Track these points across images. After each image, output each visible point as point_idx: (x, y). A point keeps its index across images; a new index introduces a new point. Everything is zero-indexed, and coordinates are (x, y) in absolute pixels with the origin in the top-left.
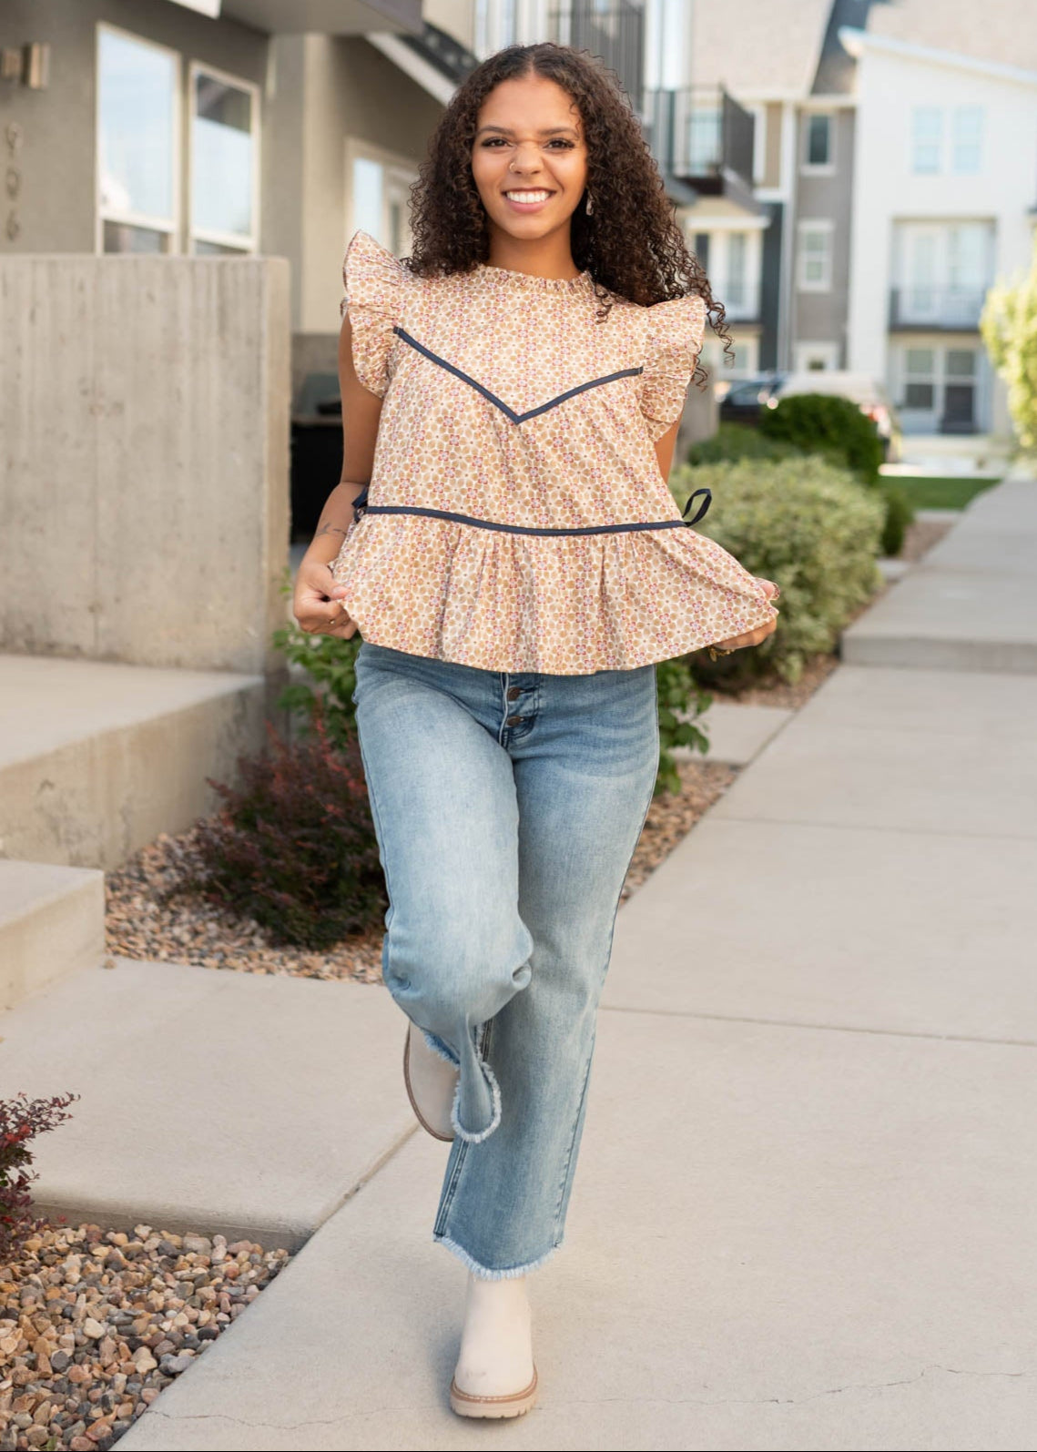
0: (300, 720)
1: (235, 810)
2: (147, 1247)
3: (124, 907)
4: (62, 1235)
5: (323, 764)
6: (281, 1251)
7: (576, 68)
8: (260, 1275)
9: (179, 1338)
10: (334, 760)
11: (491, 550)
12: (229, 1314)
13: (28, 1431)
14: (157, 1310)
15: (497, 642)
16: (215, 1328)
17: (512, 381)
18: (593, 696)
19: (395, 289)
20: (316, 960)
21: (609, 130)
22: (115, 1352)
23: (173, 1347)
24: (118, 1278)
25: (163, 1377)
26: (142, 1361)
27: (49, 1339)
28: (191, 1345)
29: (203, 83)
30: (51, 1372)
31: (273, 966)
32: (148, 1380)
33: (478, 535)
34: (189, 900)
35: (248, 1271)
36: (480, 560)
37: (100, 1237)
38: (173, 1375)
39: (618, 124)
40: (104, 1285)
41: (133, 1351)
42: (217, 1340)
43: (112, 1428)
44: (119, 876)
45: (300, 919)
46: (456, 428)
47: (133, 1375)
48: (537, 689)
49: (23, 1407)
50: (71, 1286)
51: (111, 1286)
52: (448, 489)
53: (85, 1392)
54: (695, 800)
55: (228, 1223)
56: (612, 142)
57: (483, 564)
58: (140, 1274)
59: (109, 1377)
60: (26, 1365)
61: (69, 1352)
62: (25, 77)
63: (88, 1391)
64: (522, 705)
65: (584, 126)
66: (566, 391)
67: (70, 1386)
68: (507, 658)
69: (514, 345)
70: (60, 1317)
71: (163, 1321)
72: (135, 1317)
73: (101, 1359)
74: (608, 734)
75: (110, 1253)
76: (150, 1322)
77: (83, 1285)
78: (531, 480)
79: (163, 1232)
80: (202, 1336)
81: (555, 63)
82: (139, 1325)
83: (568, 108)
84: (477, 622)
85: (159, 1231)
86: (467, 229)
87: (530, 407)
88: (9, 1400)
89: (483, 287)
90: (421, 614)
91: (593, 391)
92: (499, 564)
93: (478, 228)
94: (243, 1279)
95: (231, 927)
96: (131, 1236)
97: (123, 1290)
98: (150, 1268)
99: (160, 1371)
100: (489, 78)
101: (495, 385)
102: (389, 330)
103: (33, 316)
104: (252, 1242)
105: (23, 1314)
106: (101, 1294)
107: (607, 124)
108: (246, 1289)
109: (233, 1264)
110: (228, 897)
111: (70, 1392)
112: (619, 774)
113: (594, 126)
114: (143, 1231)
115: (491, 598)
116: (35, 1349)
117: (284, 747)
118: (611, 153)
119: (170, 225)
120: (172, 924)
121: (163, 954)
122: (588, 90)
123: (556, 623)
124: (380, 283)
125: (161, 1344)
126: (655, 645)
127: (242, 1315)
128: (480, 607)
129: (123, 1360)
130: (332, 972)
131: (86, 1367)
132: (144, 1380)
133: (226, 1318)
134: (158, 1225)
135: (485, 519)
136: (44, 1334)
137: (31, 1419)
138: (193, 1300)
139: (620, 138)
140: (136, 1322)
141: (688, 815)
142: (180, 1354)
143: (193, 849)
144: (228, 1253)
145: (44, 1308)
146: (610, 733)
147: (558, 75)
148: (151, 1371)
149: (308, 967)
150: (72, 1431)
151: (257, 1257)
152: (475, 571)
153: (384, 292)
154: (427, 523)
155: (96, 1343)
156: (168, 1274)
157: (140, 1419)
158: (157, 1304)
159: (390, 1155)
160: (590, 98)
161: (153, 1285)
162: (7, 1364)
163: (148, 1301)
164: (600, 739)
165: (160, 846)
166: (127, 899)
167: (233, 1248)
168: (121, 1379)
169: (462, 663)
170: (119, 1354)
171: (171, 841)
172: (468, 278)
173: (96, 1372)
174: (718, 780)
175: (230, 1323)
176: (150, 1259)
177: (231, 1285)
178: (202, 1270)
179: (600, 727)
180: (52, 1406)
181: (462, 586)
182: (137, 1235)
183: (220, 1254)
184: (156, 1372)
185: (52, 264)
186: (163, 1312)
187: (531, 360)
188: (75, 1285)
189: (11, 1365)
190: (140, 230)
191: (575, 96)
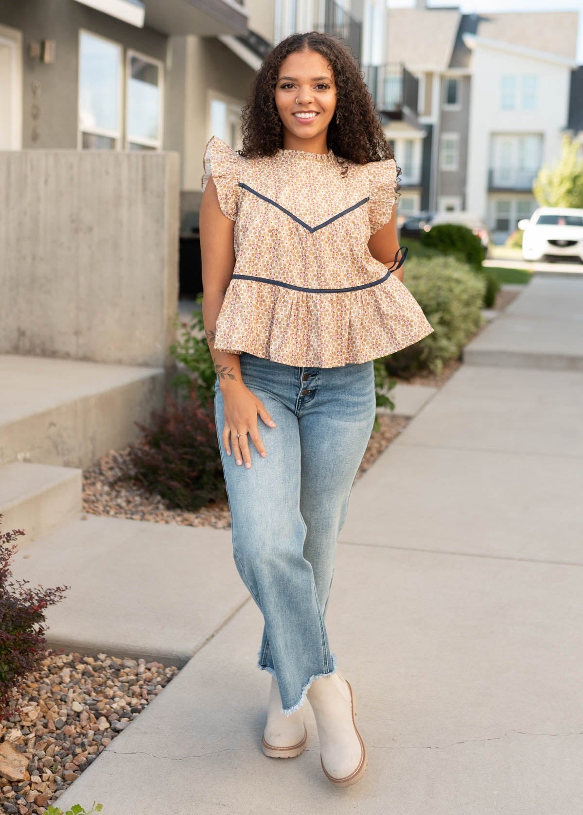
0: (183, 391)
1: (149, 438)
2: (104, 665)
3: (92, 488)
4: (60, 658)
5: (195, 415)
6: (174, 668)
7: (330, 46)
8: (163, 680)
9: (121, 712)
10: (201, 412)
11: (296, 301)
12: (147, 700)
13: (43, 760)
14: (109, 697)
15: (298, 351)
16: (140, 707)
17: (307, 210)
18: (345, 379)
19: (237, 165)
20: (191, 516)
21: (348, 78)
22: (88, 719)
23: (118, 717)
24: (89, 681)
25: (113, 732)
26: (101, 724)
27: (54, 712)
28: (127, 716)
29: (134, 60)
30: (55, 729)
31: (169, 519)
32: (105, 734)
33: (289, 293)
34: (125, 484)
35: (156, 678)
36: (290, 307)
37: (80, 659)
38: (118, 731)
39: (353, 75)
40: (82, 685)
41: (97, 718)
42: (141, 713)
43: (87, 759)
44: (89, 472)
45: (183, 495)
46: (279, 235)
47: (97, 731)
48: (318, 375)
49: (40, 747)
50: (65, 685)
51: (86, 685)
52: (274, 268)
53: (73, 740)
54: (388, 435)
55: (146, 653)
56: (349, 84)
57: (291, 308)
58: (100, 679)
59: (85, 732)
60: (42, 726)
61: (64, 719)
62: (42, 57)
63: (74, 739)
64: (310, 383)
65: (335, 76)
66: (335, 215)
67: (65, 736)
68: (302, 359)
69: (305, 191)
70: (59, 701)
71: (113, 703)
72: (98, 701)
73: (81, 723)
74: (354, 400)
75: (85, 668)
76: (106, 704)
77: (71, 684)
78: (317, 263)
79: (113, 657)
80: (133, 711)
81: (319, 43)
82: (100, 705)
83: (326, 67)
84: (288, 340)
85: (110, 657)
86: (272, 132)
87: (318, 224)
88: (34, 744)
89: (283, 161)
90: (261, 335)
91: (347, 215)
92: (300, 309)
93: (277, 132)
94: (154, 682)
95: (147, 499)
96: (96, 659)
97: (92, 687)
98: (106, 676)
99: (112, 729)
100: (284, 51)
101: (298, 213)
102: (236, 185)
103: (46, 182)
104: (159, 663)
105: (41, 699)
106: (81, 689)
107: (347, 75)
108: (155, 687)
109: (149, 674)
110: (146, 483)
111: (65, 740)
112: (360, 421)
113: (340, 77)
114: (102, 656)
115: (295, 327)
116: (47, 717)
117: (175, 406)
118: (349, 91)
119: (116, 134)
120: (117, 497)
121: (112, 512)
122: (337, 57)
123: (331, 340)
124: (228, 163)
125: (112, 715)
126: (372, 350)
127: (154, 701)
128: (290, 332)
129: (92, 723)
130: (199, 523)
131: (73, 727)
132: (103, 734)
133: (145, 702)
134: (110, 653)
135: (293, 284)
136: (51, 710)
137: (45, 753)
138: (128, 693)
139: (354, 83)
140: (99, 704)
141: (384, 443)
142: (121, 720)
143: (128, 458)
144: (146, 668)
145: (51, 696)
146: (355, 399)
147: (321, 49)
148: (107, 729)
149: (186, 520)
150: (66, 760)
151: (161, 670)
152: (287, 313)
153: (230, 167)
154: (263, 286)
155: (78, 714)
156: (115, 679)
157: (102, 754)
158: (110, 694)
159: (230, 619)
160: (338, 61)
161: (108, 684)
162: (32, 725)
163: (105, 692)
164: (350, 402)
165: (111, 457)
166: (93, 484)
167: (149, 665)
168: (91, 733)
169: (280, 362)
170: (90, 720)
171: (117, 455)
172: (274, 158)
173: (78, 730)
174: (399, 424)
175: (148, 704)
176: (106, 671)
177: (148, 685)
178: (133, 677)
179: (350, 396)
180: (55, 747)
181: (280, 320)
182: (99, 659)
183: (142, 668)
184: (109, 730)
185: (56, 155)
186: (113, 698)
187: (315, 199)
188: (67, 684)
189: (34, 726)
190: (100, 137)
191: (330, 60)
